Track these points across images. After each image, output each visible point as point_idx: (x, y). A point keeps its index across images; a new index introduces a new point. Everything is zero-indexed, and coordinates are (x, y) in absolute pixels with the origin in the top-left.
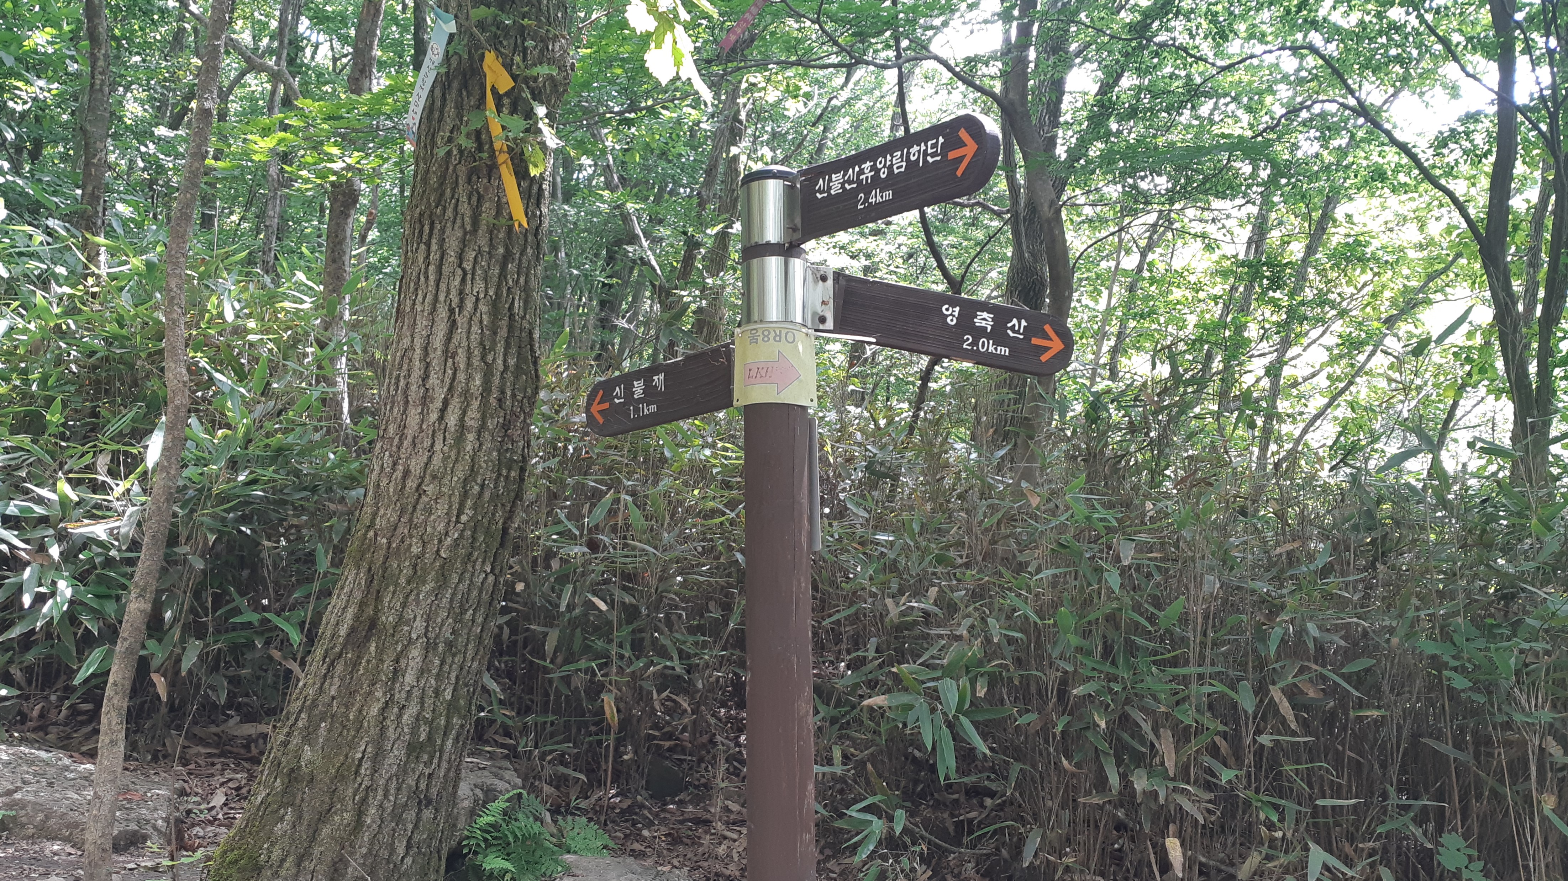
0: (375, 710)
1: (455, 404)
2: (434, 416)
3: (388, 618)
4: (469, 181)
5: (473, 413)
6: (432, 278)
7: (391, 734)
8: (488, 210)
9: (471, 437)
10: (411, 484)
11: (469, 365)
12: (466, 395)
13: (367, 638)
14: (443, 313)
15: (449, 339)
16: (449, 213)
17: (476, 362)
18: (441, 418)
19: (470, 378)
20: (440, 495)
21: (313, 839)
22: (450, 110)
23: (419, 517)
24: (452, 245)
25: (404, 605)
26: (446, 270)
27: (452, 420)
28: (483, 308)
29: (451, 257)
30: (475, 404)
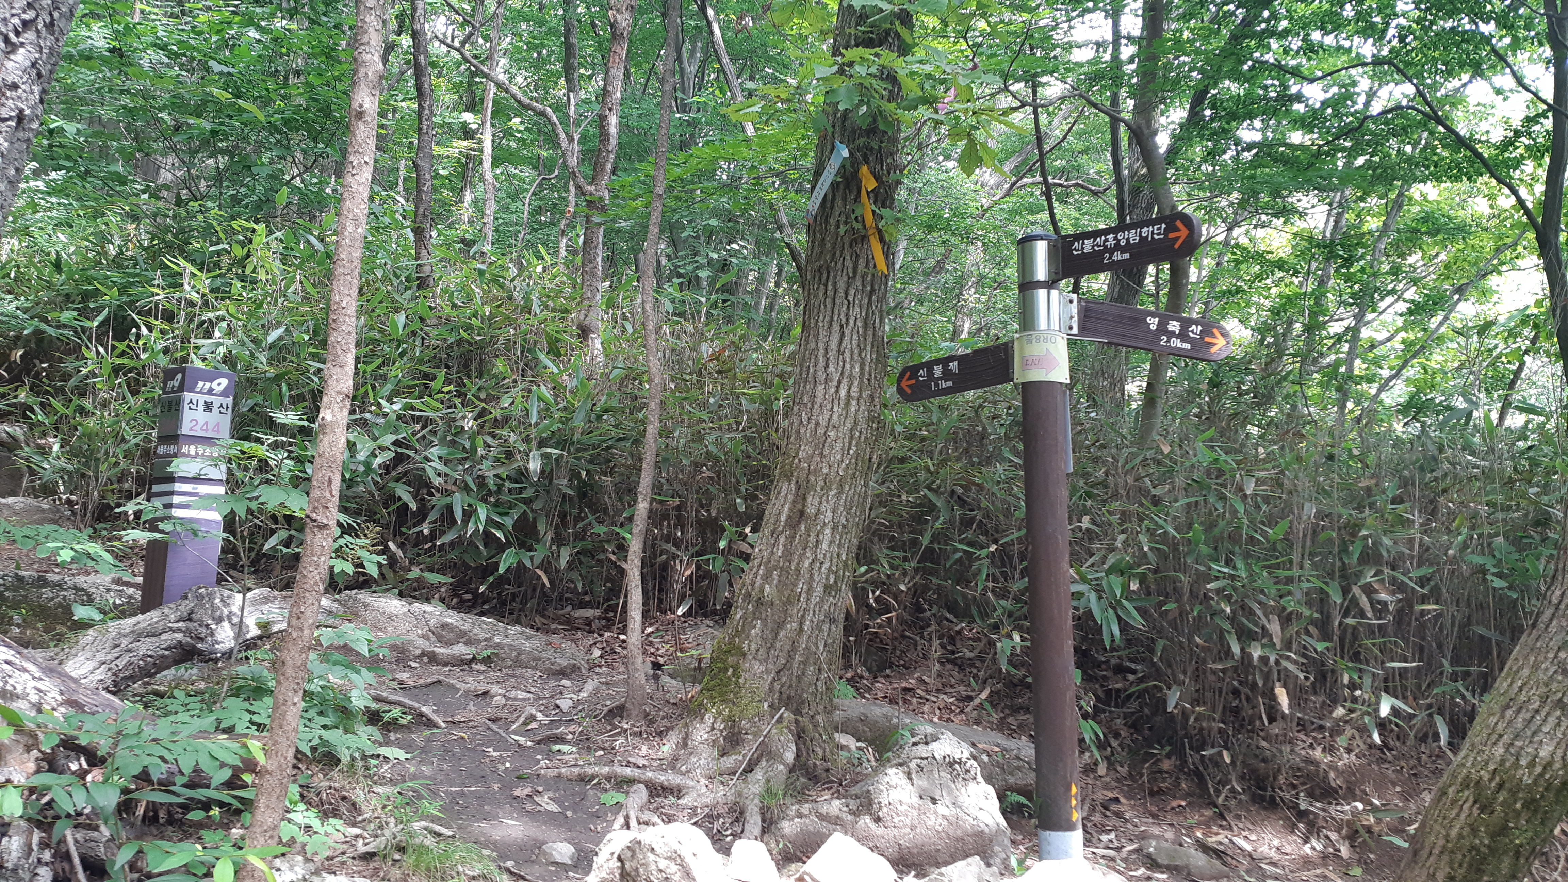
0: (807, 564)
1: (845, 381)
2: (833, 390)
3: (811, 510)
4: (851, 246)
5: (855, 388)
6: (829, 306)
7: (816, 577)
8: (862, 263)
9: (854, 403)
10: (820, 431)
11: (852, 359)
12: (851, 376)
13: (799, 522)
14: (836, 328)
15: (840, 344)
16: (839, 266)
17: (856, 357)
18: (837, 391)
19: (852, 367)
20: (838, 437)
21: (775, 638)
22: (839, 202)
23: (826, 451)
24: (842, 286)
25: (820, 503)
26: (838, 301)
27: (843, 393)
28: (859, 324)
29: (841, 293)
30: (856, 383)
